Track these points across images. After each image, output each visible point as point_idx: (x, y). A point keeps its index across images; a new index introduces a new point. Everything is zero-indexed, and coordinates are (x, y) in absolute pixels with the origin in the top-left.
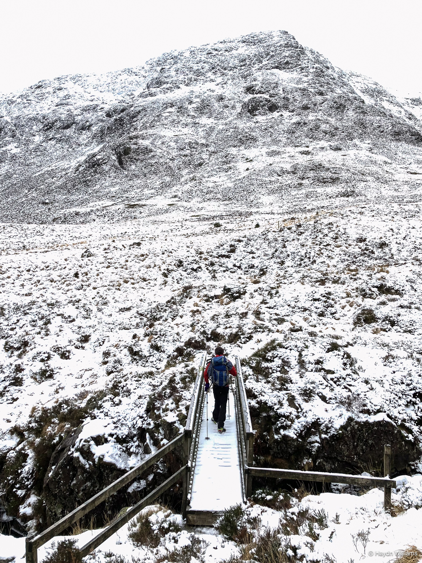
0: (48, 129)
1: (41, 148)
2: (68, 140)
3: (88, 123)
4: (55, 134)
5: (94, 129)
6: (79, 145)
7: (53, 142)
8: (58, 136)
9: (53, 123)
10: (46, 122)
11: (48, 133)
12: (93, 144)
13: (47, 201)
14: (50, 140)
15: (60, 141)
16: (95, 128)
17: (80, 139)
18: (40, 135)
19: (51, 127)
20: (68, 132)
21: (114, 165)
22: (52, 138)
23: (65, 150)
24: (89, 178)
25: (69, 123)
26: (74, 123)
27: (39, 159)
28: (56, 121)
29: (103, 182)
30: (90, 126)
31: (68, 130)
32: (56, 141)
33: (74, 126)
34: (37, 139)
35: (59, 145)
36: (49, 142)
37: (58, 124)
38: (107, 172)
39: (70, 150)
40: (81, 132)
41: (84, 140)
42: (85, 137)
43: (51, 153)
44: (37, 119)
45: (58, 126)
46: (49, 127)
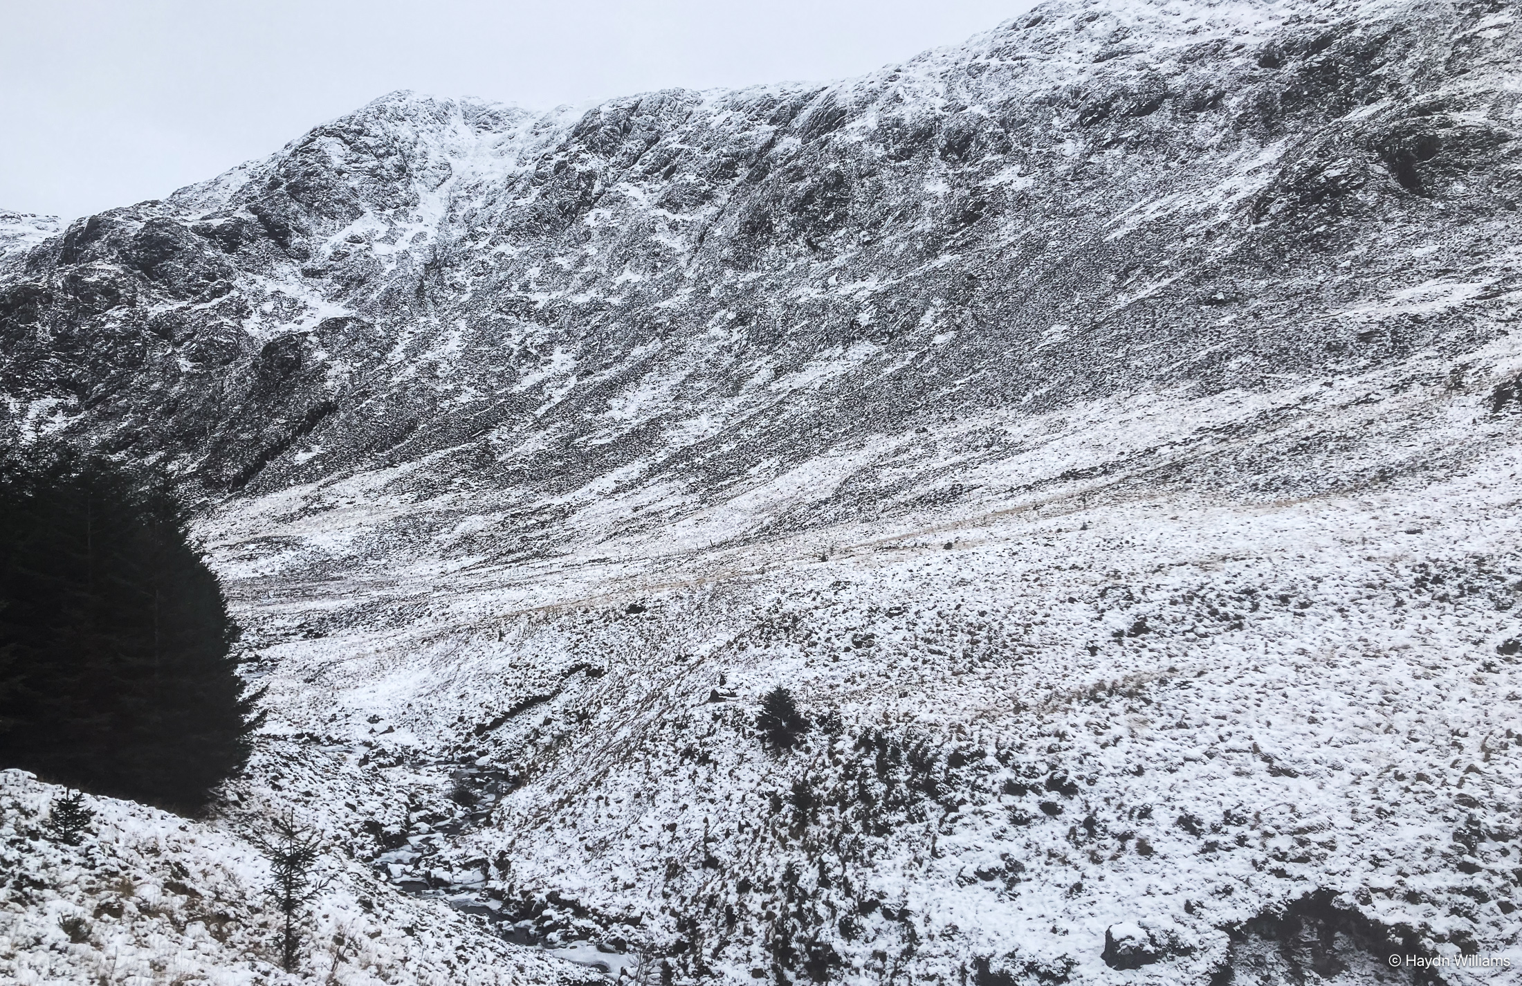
0: (1094, 121)
1: (1092, 170)
2: (1159, 140)
3: (1210, 92)
4: (1119, 129)
5: (1232, 102)
6: (1200, 150)
7: (1118, 152)
8: (1129, 134)
9: (1108, 105)
10: (1084, 106)
11: (1097, 130)
12: (1244, 142)
13: (1220, 296)
14: (1108, 146)
15: (1134, 145)
16: (1236, 100)
17: (1195, 134)
18: (1075, 140)
19: (1102, 116)
20: (1154, 121)
21: (1386, 190)
22: (1113, 142)
23: (1159, 168)
24: (1322, 229)
25: (1154, 96)
26: (1167, 96)
27: (1096, 195)
28: (1115, 97)
29: (1373, 235)
30: (1220, 95)
31: (1153, 115)
32: (1127, 149)
33: (1167, 103)
34: (1071, 148)
35: (1136, 156)
36: (1107, 152)
37: (1124, 105)
38: (1373, 209)
39: (1173, 164)
40: (1194, 117)
41: (1207, 135)
42: (1208, 127)
43: (1123, 178)
44: (1056, 100)
45: (1124, 110)
46: (1097, 114)
